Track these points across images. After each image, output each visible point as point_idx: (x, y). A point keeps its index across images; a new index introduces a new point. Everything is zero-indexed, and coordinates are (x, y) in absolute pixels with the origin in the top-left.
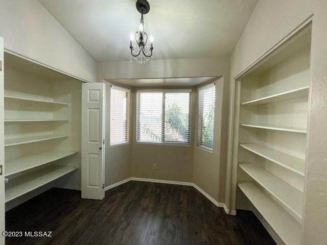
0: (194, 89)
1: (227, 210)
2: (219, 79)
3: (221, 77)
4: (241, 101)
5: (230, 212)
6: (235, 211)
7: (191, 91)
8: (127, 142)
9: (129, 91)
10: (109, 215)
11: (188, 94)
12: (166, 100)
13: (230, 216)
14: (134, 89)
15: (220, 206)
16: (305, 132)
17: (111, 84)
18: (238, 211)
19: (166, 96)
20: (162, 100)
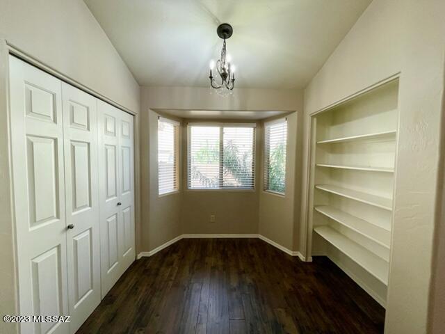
0: (259, 123)
1: (302, 258)
2: (292, 114)
3: (295, 111)
4: (317, 140)
5: (307, 259)
6: (311, 258)
7: (255, 125)
8: (176, 190)
9: (178, 124)
10: (173, 278)
11: (252, 129)
12: (224, 136)
13: (306, 263)
14: (185, 121)
15: (295, 255)
16: (393, 171)
17: (158, 115)
18: (313, 257)
19: (224, 131)
20: (219, 136)
